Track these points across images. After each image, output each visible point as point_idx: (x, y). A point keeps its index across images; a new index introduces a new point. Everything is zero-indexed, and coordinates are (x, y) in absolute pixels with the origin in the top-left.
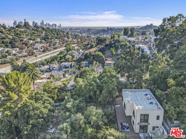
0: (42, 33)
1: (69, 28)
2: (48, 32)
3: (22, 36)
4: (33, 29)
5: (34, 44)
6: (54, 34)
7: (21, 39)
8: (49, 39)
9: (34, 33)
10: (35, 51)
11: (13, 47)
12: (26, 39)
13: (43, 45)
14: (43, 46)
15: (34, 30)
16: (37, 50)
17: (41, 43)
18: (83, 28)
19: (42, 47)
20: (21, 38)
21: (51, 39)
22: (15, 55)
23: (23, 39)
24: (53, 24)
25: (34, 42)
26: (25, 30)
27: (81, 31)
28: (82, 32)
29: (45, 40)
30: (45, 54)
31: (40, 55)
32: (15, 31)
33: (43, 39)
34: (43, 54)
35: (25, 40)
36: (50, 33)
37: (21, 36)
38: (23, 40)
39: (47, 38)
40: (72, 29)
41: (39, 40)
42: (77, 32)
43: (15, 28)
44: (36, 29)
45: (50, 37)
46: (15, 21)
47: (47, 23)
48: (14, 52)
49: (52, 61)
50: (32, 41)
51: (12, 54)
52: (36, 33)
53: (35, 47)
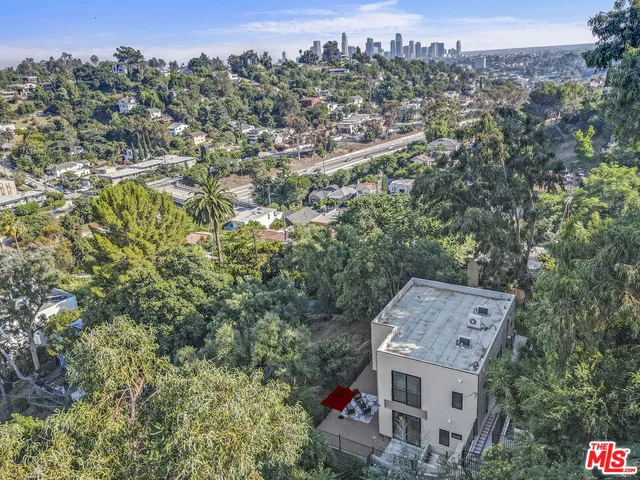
0: (374, 76)
1: (488, 58)
2: (395, 74)
3: (310, 90)
4: (347, 66)
5: (340, 115)
6: (413, 80)
7: (305, 98)
8: (391, 98)
9: (348, 78)
10: (340, 138)
11: (280, 125)
12: (321, 98)
13: (367, 118)
14: (366, 123)
15: (351, 69)
16: (347, 135)
17: (364, 110)
18: (546, 53)
19: (362, 124)
20: (305, 94)
21: (400, 99)
22: (280, 149)
23: (310, 99)
24: (433, 44)
25: (340, 108)
26: (323, 70)
27: (535, 64)
28: (537, 67)
29: (380, 102)
30: (369, 150)
31: (351, 151)
32: (292, 75)
33: (373, 99)
34: (362, 151)
35: (315, 101)
36: (400, 78)
37: (305, 91)
38: (309, 103)
39: (385, 95)
40: (497, 58)
41: (359, 102)
42: (514, 69)
43: (296, 65)
44: (357, 66)
45: (396, 90)
46: (315, 43)
47: (411, 42)
48: (279, 140)
49: (371, 171)
50: (335, 106)
51: (273, 145)
52: (354, 80)
53: (341, 125)
